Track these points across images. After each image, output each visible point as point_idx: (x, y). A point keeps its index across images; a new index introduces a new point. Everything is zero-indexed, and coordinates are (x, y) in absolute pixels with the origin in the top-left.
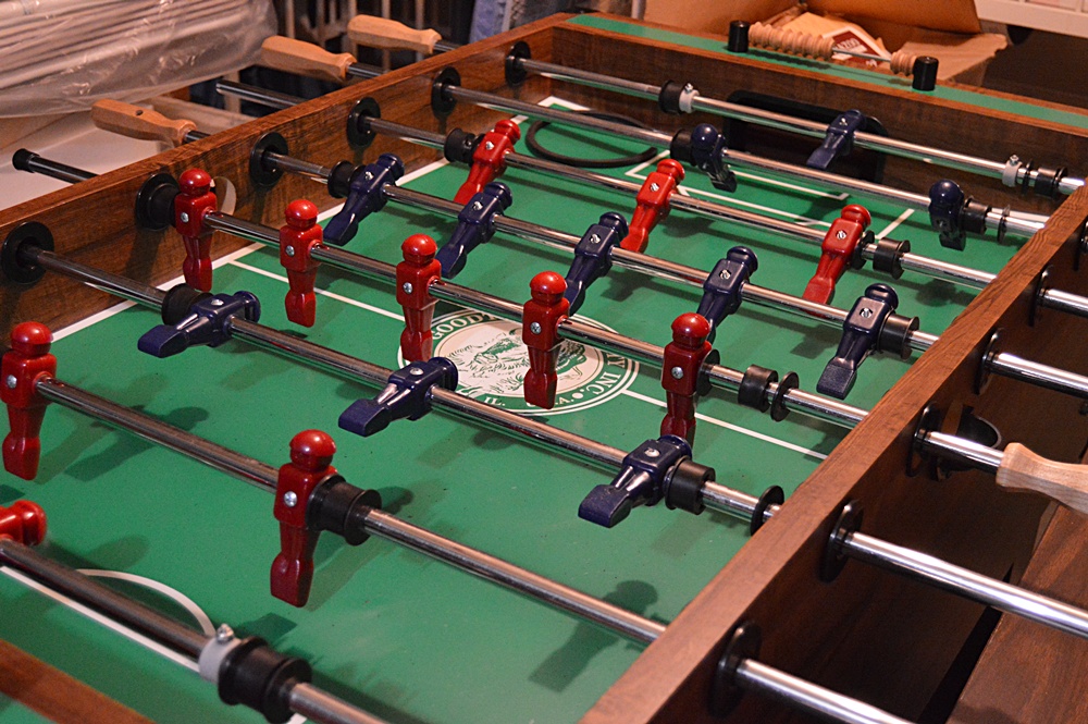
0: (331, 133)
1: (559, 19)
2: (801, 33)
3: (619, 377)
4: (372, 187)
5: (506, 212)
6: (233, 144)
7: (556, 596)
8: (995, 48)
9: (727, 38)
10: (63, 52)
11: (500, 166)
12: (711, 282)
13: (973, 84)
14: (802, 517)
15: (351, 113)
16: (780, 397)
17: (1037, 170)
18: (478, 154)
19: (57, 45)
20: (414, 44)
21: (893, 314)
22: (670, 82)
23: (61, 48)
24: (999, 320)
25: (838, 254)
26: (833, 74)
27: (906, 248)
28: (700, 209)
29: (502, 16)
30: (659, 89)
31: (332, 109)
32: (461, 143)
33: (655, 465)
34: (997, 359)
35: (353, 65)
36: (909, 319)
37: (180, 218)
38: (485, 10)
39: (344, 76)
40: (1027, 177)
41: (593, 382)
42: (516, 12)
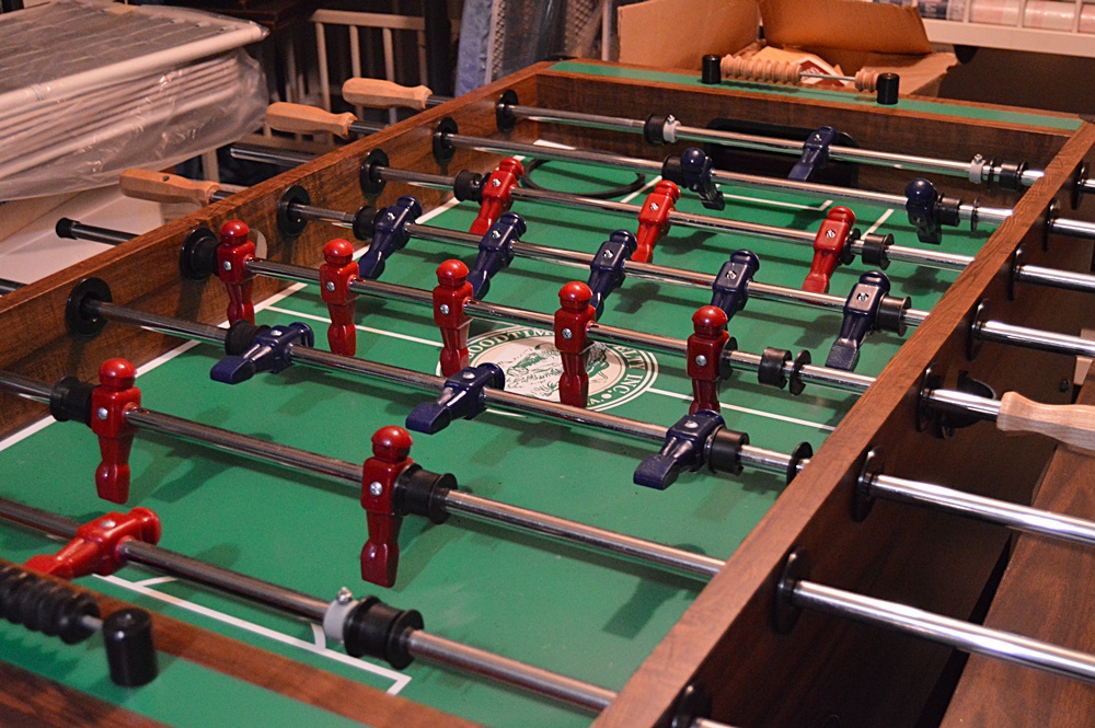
0: (346, 184)
1: (540, 67)
2: (769, 62)
3: (641, 377)
4: (395, 227)
5: (521, 239)
6: (262, 198)
7: (626, 547)
8: (946, 66)
9: (701, 73)
10: (74, 133)
11: (508, 199)
12: (719, 283)
13: (932, 96)
14: (833, 463)
15: (363, 164)
16: (795, 374)
17: (1000, 166)
18: (486, 191)
19: (69, 127)
20: (407, 100)
21: (887, 296)
22: (652, 115)
23: (72, 130)
24: (982, 293)
25: (829, 251)
26: (802, 96)
27: (891, 241)
28: (699, 223)
29: (484, 70)
30: (644, 122)
31: (346, 160)
32: (469, 184)
33: (695, 434)
34: (985, 327)
35: (355, 123)
36: (902, 299)
37: (223, 266)
38: (467, 65)
39: (347, 133)
40: (992, 173)
41: (618, 384)
42: (496, 66)
